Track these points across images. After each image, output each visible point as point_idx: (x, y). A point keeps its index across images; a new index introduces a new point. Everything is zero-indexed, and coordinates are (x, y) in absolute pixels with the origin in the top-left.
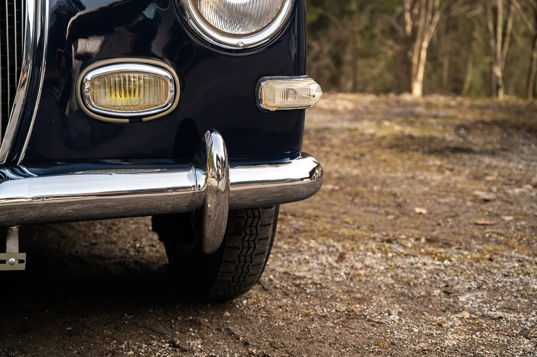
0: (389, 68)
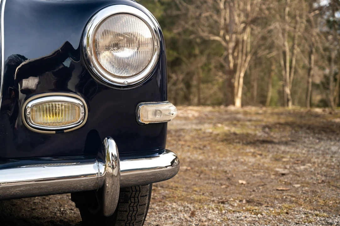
0: (220, 89)
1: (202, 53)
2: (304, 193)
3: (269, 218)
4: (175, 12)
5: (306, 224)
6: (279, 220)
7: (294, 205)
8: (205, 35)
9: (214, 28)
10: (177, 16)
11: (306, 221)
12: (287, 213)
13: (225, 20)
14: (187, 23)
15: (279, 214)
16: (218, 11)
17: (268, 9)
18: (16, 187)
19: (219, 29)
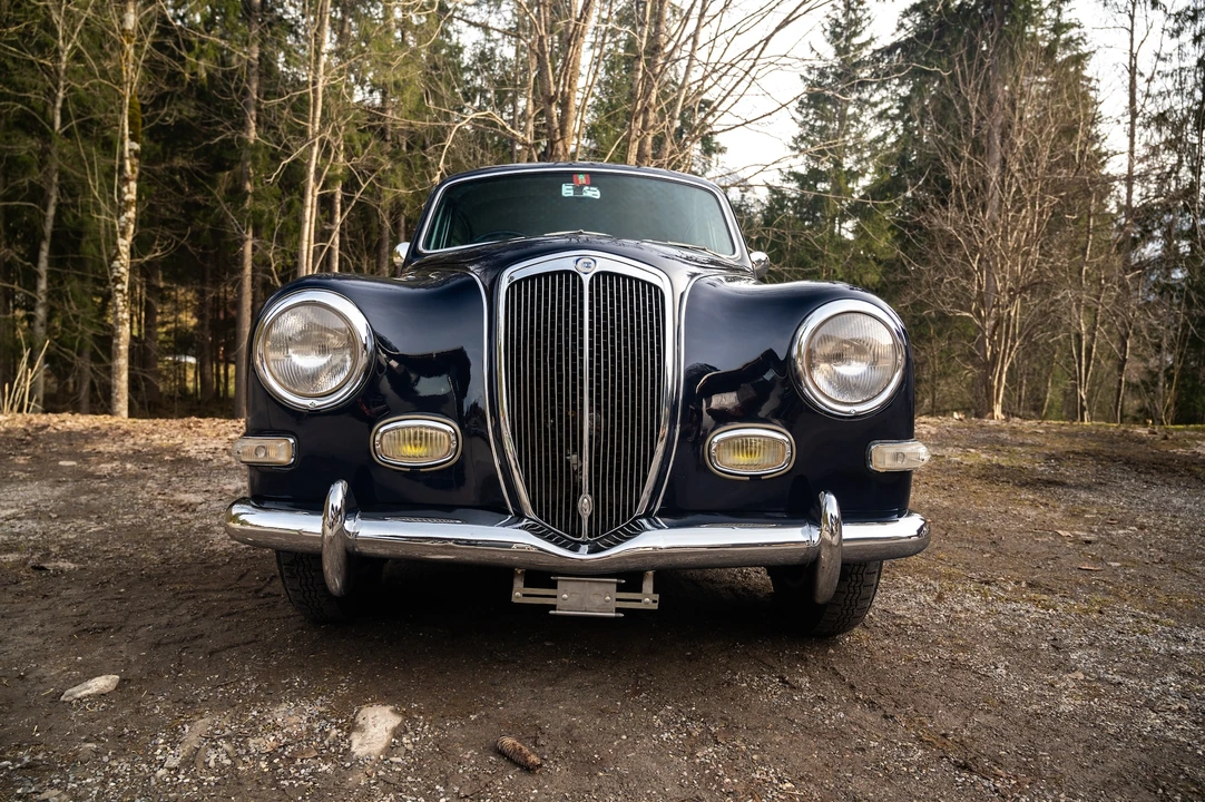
1: (939, 333)
2: (1128, 579)
3: (1069, 617)
4: (900, 276)
5: (1138, 635)
6: (1086, 622)
7: (1111, 598)
8: (947, 308)
9: (962, 299)
10: (905, 282)
11: (1136, 629)
12: (1100, 612)
13: (980, 286)
14: (919, 292)
15: (1086, 612)
16: (968, 275)
17: (1053, 269)
18: (693, 553)
19: (969, 300)
